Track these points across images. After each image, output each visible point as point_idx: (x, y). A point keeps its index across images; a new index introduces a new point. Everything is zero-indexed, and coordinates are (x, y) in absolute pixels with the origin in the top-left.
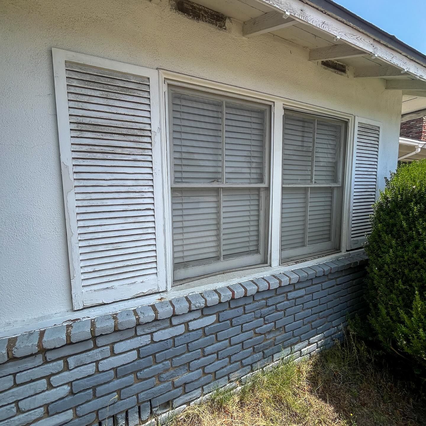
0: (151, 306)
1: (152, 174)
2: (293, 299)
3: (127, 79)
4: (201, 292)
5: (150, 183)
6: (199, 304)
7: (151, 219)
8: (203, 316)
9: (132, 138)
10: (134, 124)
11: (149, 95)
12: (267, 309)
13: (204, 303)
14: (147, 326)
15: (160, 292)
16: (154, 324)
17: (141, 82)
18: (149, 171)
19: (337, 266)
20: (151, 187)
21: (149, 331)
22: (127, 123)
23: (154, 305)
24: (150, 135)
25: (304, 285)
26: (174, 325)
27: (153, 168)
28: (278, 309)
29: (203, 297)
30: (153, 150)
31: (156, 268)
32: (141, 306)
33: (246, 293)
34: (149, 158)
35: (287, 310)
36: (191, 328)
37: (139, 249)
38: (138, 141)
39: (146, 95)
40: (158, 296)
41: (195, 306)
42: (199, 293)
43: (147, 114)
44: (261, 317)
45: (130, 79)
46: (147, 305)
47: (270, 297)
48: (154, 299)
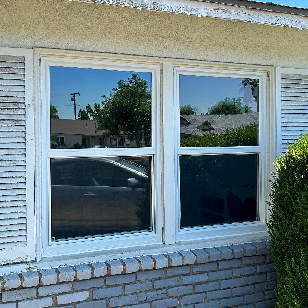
0: (18, 274)
1: (25, 143)
2: (191, 285)
3: (4, 60)
4: (74, 266)
5: (23, 152)
6: (69, 276)
7: (22, 186)
8: (74, 291)
9: (7, 111)
10: (9, 98)
11: (24, 72)
12: (155, 292)
13: (74, 275)
14: (13, 293)
15: (29, 262)
16: (19, 291)
17: (16, 62)
18: (22, 140)
19: (255, 248)
20: (23, 155)
21: (15, 299)
22: (2, 98)
23: (22, 273)
24: (24, 108)
25: (206, 268)
26: (41, 295)
27: (26, 138)
28: (169, 295)
29: (74, 270)
30: (26, 120)
31: (25, 236)
32: (8, 274)
33: (124, 270)
34: (22, 129)
35: (182, 297)
36: (59, 302)
37: (9, 216)
38: (12, 113)
39: (21, 72)
40: (27, 266)
41: (64, 278)
42: (71, 266)
43: (21, 89)
44: (146, 301)
45: (7, 60)
46: (15, 273)
47: (159, 279)
48: (21, 268)
